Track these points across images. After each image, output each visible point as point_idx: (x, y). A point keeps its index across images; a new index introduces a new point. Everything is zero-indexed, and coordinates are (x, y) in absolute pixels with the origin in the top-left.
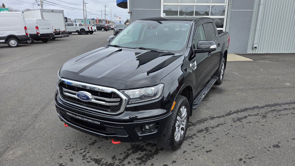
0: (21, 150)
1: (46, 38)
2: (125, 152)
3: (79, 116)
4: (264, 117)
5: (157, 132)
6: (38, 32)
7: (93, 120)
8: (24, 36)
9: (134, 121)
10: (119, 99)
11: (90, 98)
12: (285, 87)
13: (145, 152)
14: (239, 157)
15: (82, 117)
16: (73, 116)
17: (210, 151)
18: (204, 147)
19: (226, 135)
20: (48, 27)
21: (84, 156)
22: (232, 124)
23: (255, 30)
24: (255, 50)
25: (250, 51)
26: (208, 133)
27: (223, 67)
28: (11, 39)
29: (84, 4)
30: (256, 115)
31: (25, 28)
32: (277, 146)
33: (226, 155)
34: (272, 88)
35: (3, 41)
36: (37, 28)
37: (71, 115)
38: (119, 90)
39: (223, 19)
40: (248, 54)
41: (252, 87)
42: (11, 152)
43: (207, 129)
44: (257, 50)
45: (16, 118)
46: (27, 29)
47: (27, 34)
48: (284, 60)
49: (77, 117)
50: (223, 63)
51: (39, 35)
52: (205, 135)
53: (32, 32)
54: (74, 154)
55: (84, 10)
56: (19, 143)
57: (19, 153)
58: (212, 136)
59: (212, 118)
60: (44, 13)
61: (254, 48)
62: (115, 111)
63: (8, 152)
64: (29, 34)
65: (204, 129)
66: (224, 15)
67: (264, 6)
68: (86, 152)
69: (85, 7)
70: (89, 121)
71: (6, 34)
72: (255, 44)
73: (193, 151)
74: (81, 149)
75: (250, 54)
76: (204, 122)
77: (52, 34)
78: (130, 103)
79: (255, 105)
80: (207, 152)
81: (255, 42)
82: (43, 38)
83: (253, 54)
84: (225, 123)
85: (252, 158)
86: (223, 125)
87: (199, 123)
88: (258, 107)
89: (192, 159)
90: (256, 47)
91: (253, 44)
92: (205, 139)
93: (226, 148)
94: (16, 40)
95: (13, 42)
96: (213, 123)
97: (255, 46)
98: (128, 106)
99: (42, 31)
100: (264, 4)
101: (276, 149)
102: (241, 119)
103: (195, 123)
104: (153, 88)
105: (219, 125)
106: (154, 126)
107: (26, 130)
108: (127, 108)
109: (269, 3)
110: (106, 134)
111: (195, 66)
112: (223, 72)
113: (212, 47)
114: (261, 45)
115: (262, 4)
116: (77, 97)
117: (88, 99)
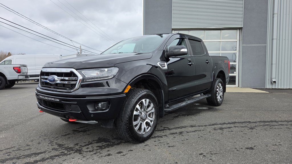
2: (90, 142)
4: (252, 128)
5: (109, 110)
7: (55, 98)
9: (86, 97)
10: (75, 78)
11: (56, 79)
15: (48, 97)
16: (43, 97)
19: (200, 137)
21: (51, 142)
23: (272, 64)
24: (275, 85)
25: (268, 86)
26: (180, 135)
27: (221, 88)
30: (242, 127)
32: (251, 148)
33: (188, 150)
38: (76, 70)
39: (235, 54)
40: (267, 89)
43: (181, 133)
44: (277, 84)
50: (220, 84)
54: (45, 140)
58: (183, 137)
61: (272, 82)
62: (72, 89)
65: (178, 133)
66: (236, 50)
67: (278, 41)
68: (55, 140)
72: (274, 78)
73: (155, 145)
74: (53, 138)
75: (269, 89)
76: (181, 129)
78: (84, 81)
79: (248, 120)
80: (169, 147)
81: (274, 76)
83: (273, 89)
84: (203, 130)
86: (201, 131)
87: (176, 128)
90: (275, 82)
91: (271, 79)
96: (191, 129)
97: (274, 80)
100: (278, 38)
101: (248, 150)
102: (223, 129)
104: (106, 69)
105: (196, 131)
106: (105, 104)
107: (17, 125)
108: (82, 85)
109: (284, 38)
110: (64, 112)
111: (165, 67)
112: (221, 94)
113: (182, 50)
114: (281, 80)
115: (275, 39)
116: (48, 81)
117: (54, 80)
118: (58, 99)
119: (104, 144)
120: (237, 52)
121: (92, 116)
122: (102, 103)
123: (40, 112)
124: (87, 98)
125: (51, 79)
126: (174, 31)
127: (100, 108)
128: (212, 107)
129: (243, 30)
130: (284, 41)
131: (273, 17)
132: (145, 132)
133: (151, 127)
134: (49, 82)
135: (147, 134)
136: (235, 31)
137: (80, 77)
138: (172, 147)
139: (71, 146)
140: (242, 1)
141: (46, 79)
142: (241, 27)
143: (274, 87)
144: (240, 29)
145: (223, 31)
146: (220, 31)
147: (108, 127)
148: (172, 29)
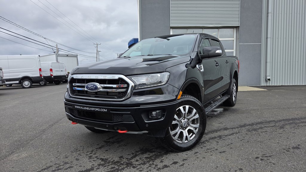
0: (26, 153)
1: (59, 80)
2: (133, 153)
3: (87, 107)
4: (282, 127)
5: (164, 119)
6: (52, 74)
7: (100, 108)
8: (38, 77)
10: (126, 86)
11: (99, 87)
12: (303, 107)
13: (154, 154)
14: (256, 156)
15: (89, 107)
16: (82, 108)
17: (224, 152)
18: (217, 149)
19: (241, 140)
20: (61, 70)
21: (90, 157)
22: (247, 133)
23: (266, 62)
24: (269, 83)
25: (263, 84)
26: (221, 139)
27: (235, 88)
28: (25, 80)
29: (97, 52)
30: (273, 127)
31: (40, 70)
32: (297, 148)
33: (242, 154)
34: (289, 108)
35: (18, 82)
36: (51, 70)
37: (79, 107)
38: (126, 76)
39: (232, 53)
40: (262, 86)
41: (267, 108)
42: (16, 155)
43: (220, 137)
44: (271, 82)
45: (24, 132)
46: (41, 71)
47: (41, 75)
48: (301, 89)
49: (85, 108)
50: (234, 84)
51: (53, 77)
52: (218, 141)
53: (46, 75)
54: (81, 155)
55: (97, 57)
56: (25, 149)
57: (24, 155)
58: (226, 142)
59: (226, 129)
60: (59, 58)
61: (267, 80)
62: (122, 97)
63: (13, 155)
64: (43, 76)
65: (216, 137)
66: (233, 49)
67: (272, 39)
68: (92, 154)
69: (98, 55)
70: (97, 109)
71: (21, 76)
72: (268, 76)
73: (206, 152)
74: (88, 152)
75: (264, 86)
76: (217, 132)
77: (65, 76)
78: (136, 88)
79: (272, 119)
80: (221, 152)
81: (268, 74)
82: (56, 80)
84: (239, 133)
85: (270, 156)
86: (237, 133)
87: (211, 133)
88: (274, 121)
89: (205, 158)
90: (269, 79)
91: (266, 76)
92: (218, 143)
93: (241, 149)
94: (30, 81)
95: (26, 83)
96: (226, 132)
97: (268, 78)
98: (134, 91)
99: (55, 74)
100: (272, 37)
101: (296, 150)
102: (257, 129)
103: (207, 133)
104: (159, 75)
105: (233, 134)
106: (160, 113)
107: (32, 140)
108: (134, 92)
109: (277, 37)
110: (112, 123)
111: (202, 69)
112: (235, 93)
113: (218, 51)
114: (274, 77)
115: (269, 38)
116: (86, 89)
117: (96, 88)
118: (106, 109)
119: (151, 154)
120: (234, 51)
121: (147, 125)
122: (158, 111)
123: (72, 124)
124: (141, 107)
125: (91, 86)
126: (172, 29)
127: (155, 117)
128: (226, 108)
129: (240, 29)
130: (277, 40)
131: (268, 16)
132: (188, 141)
133: (195, 134)
134: (87, 91)
135: (190, 142)
136: (232, 29)
137: (131, 84)
138: (223, 152)
139: (116, 159)
140: (239, 1)
141: (83, 87)
142: (238, 25)
143: (268, 85)
144: (237, 27)
145: (220, 30)
146: (217, 30)
147: (158, 137)
148: (171, 27)
